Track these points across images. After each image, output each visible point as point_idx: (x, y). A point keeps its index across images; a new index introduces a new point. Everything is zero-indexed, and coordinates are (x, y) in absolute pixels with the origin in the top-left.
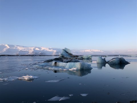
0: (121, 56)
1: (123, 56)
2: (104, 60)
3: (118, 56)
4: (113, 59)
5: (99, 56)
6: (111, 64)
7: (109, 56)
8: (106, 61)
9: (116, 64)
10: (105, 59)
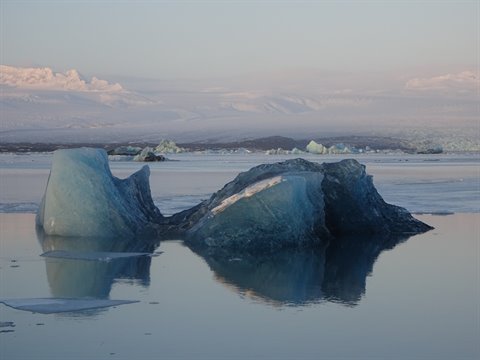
0: (327, 142)
1: (360, 143)
2: (131, 189)
3: (302, 145)
4: (241, 183)
5: (79, 146)
6: (235, 247)
7: (191, 147)
8: (152, 213)
9: (290, 246)
10: (141, 181)
